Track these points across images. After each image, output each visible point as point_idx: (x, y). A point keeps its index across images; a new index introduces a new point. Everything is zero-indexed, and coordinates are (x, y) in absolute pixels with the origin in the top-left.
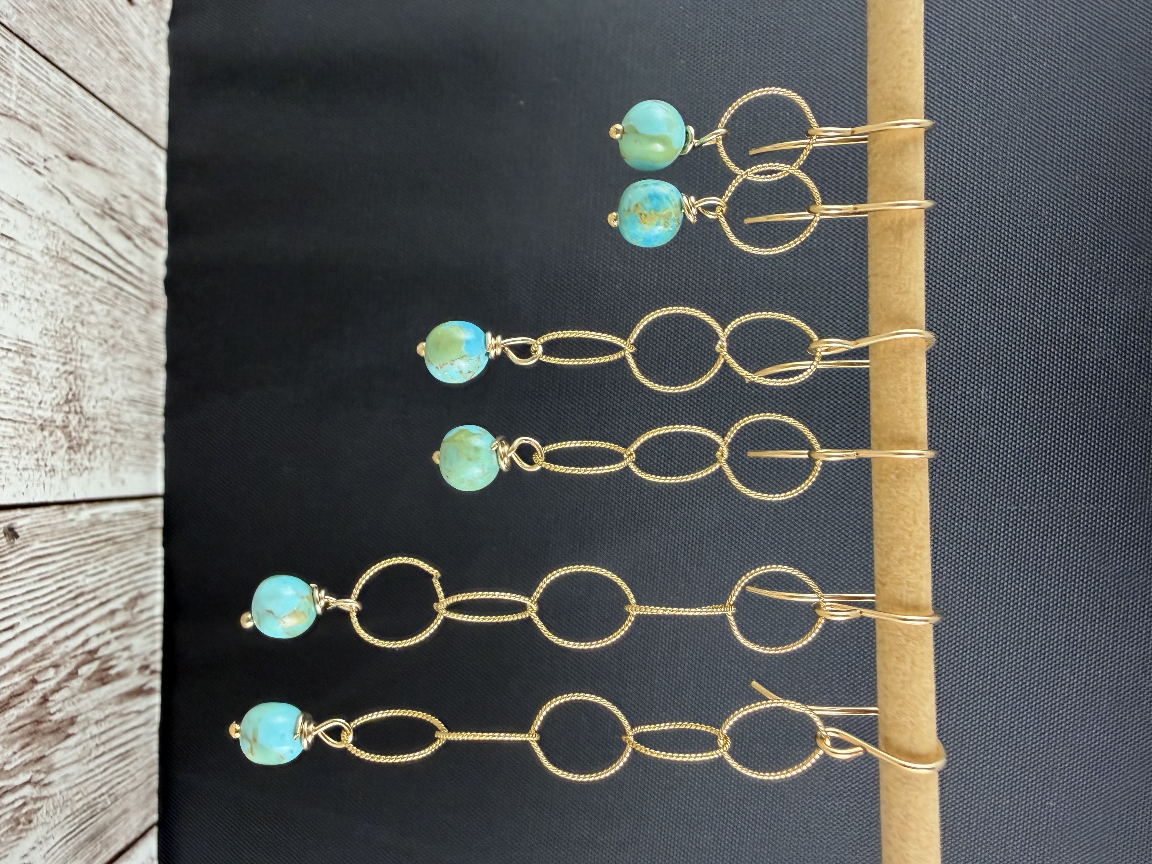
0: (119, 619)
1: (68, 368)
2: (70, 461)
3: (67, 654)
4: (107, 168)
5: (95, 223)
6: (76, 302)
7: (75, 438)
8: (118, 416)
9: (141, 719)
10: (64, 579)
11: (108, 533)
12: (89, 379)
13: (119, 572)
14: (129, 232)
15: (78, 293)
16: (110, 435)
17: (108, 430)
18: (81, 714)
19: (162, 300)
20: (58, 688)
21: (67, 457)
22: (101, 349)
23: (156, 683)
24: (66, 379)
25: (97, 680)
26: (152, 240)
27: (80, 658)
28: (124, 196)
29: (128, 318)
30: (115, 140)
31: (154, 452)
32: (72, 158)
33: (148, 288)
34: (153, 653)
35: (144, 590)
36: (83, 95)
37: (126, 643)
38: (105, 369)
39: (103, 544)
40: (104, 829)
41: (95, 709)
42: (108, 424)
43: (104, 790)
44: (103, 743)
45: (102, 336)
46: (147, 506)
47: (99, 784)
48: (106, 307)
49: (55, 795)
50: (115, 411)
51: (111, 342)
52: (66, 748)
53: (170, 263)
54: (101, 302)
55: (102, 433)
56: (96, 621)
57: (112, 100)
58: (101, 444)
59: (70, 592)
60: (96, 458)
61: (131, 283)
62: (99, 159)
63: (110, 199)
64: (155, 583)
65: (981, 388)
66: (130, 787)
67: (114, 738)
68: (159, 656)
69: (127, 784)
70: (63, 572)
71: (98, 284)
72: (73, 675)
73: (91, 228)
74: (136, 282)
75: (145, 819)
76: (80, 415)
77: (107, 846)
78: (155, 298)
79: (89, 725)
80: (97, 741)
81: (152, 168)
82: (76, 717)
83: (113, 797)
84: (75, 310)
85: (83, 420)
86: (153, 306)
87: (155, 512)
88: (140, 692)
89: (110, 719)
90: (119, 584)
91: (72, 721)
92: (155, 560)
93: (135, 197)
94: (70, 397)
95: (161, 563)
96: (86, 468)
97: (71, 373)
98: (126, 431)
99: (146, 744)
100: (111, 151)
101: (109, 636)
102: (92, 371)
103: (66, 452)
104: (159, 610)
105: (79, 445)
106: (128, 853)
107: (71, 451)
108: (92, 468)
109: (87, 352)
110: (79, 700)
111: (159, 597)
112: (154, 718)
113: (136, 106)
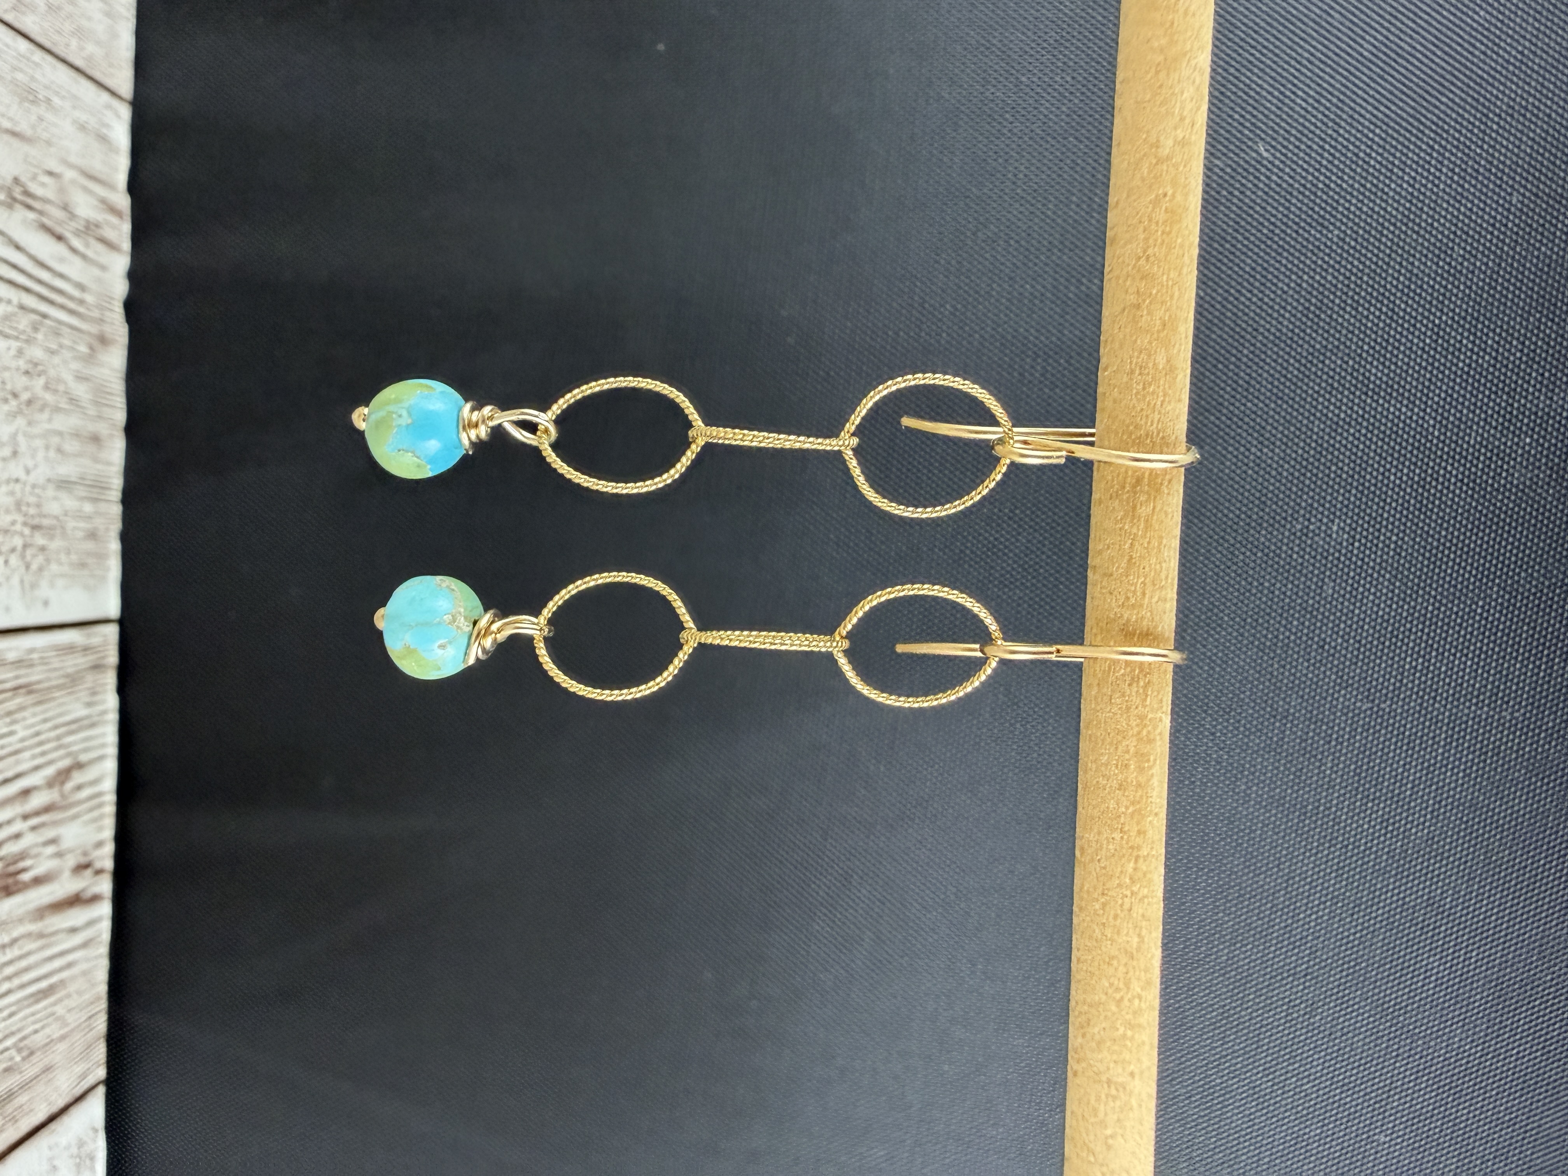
0: (37, 801)
4: (17, 129)
8: (38, 506)
9: (78, 939)
13: (38, 734)
14: (59, 230)
16: (22, 534)
17: (18, 527)
19: (119, 331)
23: (105, 886)
26: (103, 241)
28: (50, 173)
29: (56, 360)
30: (34, 86)
31: (101, 557)
33: (96, 314)
34: (99, 844)
35: (83, 758)
37: (50, 833)
38: (14, 436)
39: (9, 694)
40: (11, 1095)
42: (20, 519)
43: (9, 1042)
45: (9, 387)
46: (89, 636)
48: (15, 344)
50: (32, 500)
51: (25, 396)
53: (133, 275)
57: (30, 25)
61: (62, 307)
63: (23, 179)
64: (103, 746)
65: (1333, 521)
66: (56, 1035)
67: (27, 969)
68: (109, 849)
69: (54, 1030)
74: (71, 305)
75: (83, 1076)
77: (14, 1120)
78: (107, 329)
81: (104, 131)
83: (25, 1054)
86: (103, 340)
87: (105, 643)
88: (75, 901)
89: (20, 943)
90: (38, 750)
92: (104, 712)
93: (70, 174)
95: (113, 717)
98: (51, 528)
99: (84, 973)
100: (26, 104)
101: (19, 826)
104: (109, 784)
106: (53, 1126)
111: (109, 767)
112: (99, 935)
113: (73, 34)
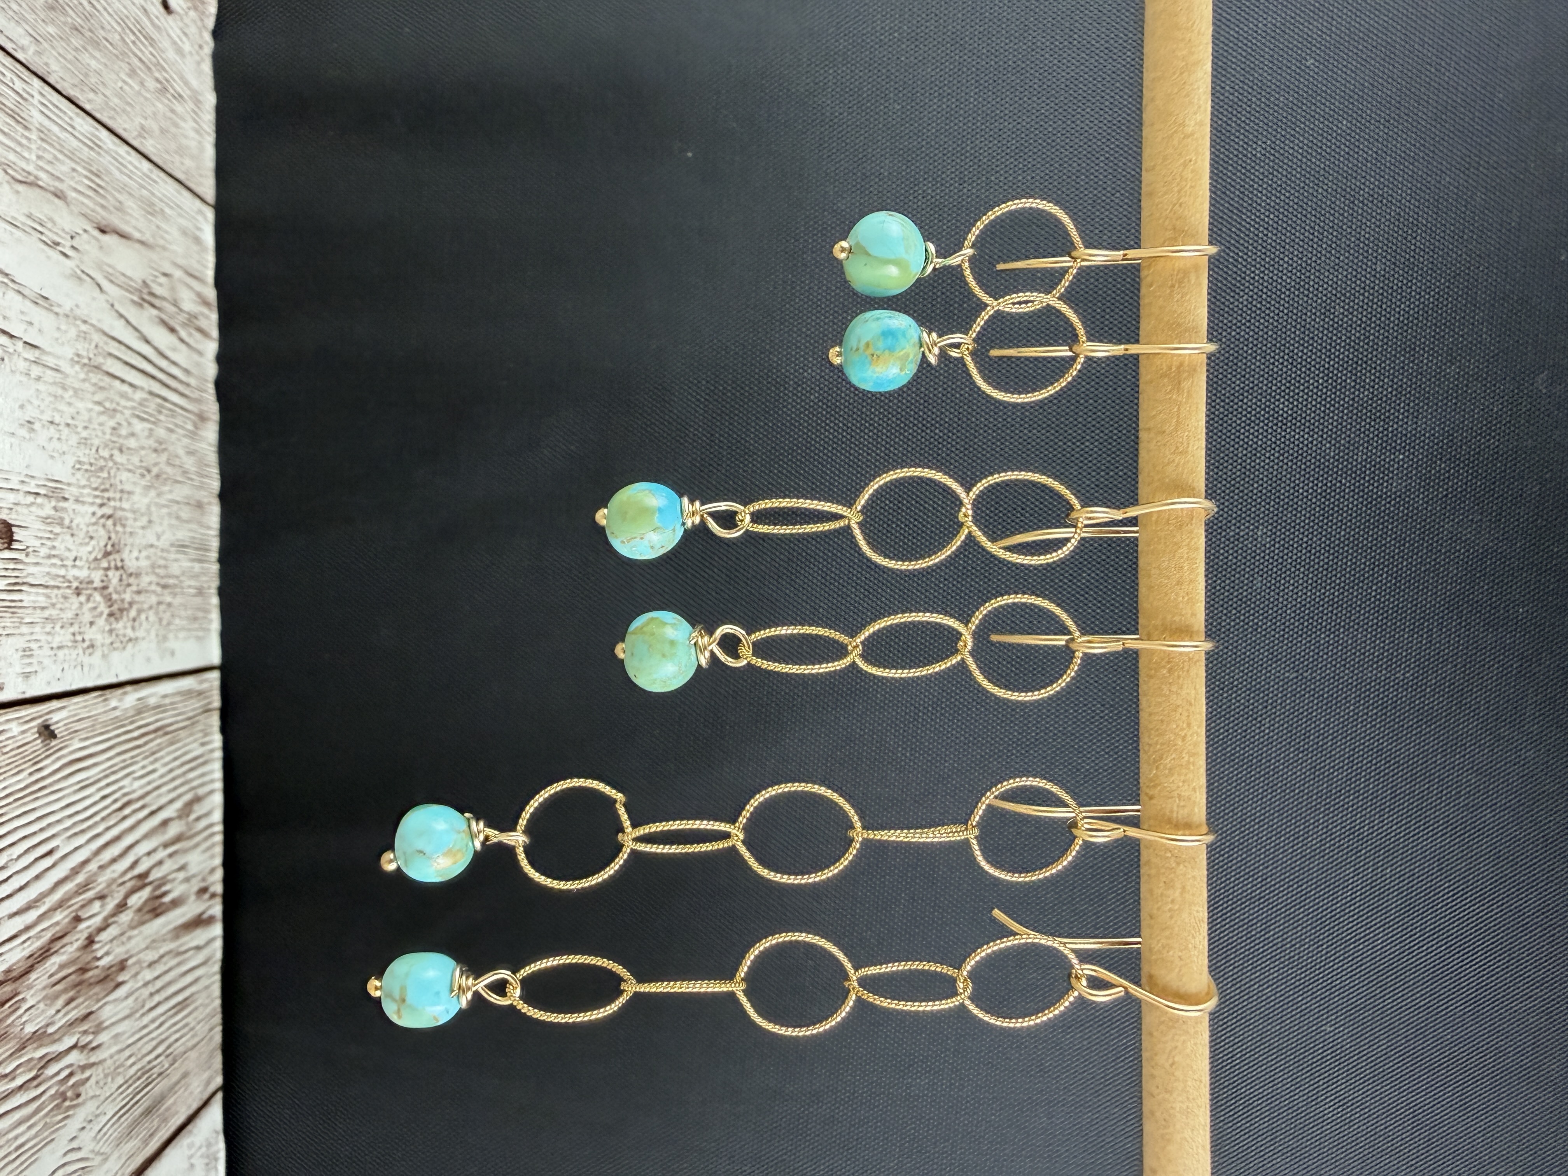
0: (173, 830)
1: (107, 511)
2: (111, 631)
3: (114, 880)
4: (144, 239)
5: (132, 313)
6: (112, 423)
7: (116, 601)
8: (165, 567)
9: (201, 957)
10: (108, 785)
11: (157, 721)
12: (130, 522)
13: (171, 771)
14: (172, 323)
15: (115, 410)
16: (156, 593)
17: (153, 587)
18: (131, 957)
19: (213, 409)
20: (105, 924)
21: (107, 628)
22: (143, 482)
23: (217, 909)
24: (104, 526)
25: (149, 911)
26: (200, 330)
27: (129, 885)
28: (165, 275)
29: (174, 437)
30: (153, 200)
31: (207, 611)
32: (103, 231)
33: (196, 395)
34: (213, 871)
35: (201, 791)
36: (114, 143)
37: (181, 860)
38: (148, 507)
39: (152, 736)
40: (162, 1098)
41: (147, 948)
42: (154, 578)
43: (160, 1050)
44: (158, 991)
45: (144, 464)
46: (201, 682)
47: (154, 1043)
48: (147, 426)
49: (105, 1060)
50: (162, 562)
51: (155, 470)
52: (115, 1000)
53: (221, 359)
54: (143, 419)
55: (147, 591)
56: (146, 836)
57: (148, 147)
58: (146, 606)
59: (115, 801)
60: (141, 625)
61: (175, 390)
62: (135, 228)
63: (148, 282)
64: (212, 781)
66: (190, 1044)
67: (170, 983)
68: (219, 874)
69: (187, 1041)
70: (106, 776)
71: (139, 395)
72: (122, 906)
73: (128, 322)
74: (181, 388)
75: (208, 1083)
76: (121, 572)
77: (165, 1120)
78: (204, 408)
79: (142, 969)
80: (151, 989)
81: (198, 233)
82: (126, 960)
83: (170, 1059)
84: (112, 434)
85: (124, 577)
86: (202, 418)
87: (211, 689)
88: (199, 922)
89: (165, 960)
90: (171, 786)
91: (122, 966)
92: (212, 751)
94: (109, 548)
95: (219, 754)
96: (130, 640)
97: (109, 517)
98: (175, 586)
99: (207, 987)
100: (149, 216)
101: (161, 854)
102: (134, 512)
103: (106, 620)
104: (218, 816)
105: (121, 610)
106: (189, 1127)
107: (112, 619)
108: (137, 639)
109: (127, 487)
110: (130, 938)
112: (215, 954)
113: (176, 152)
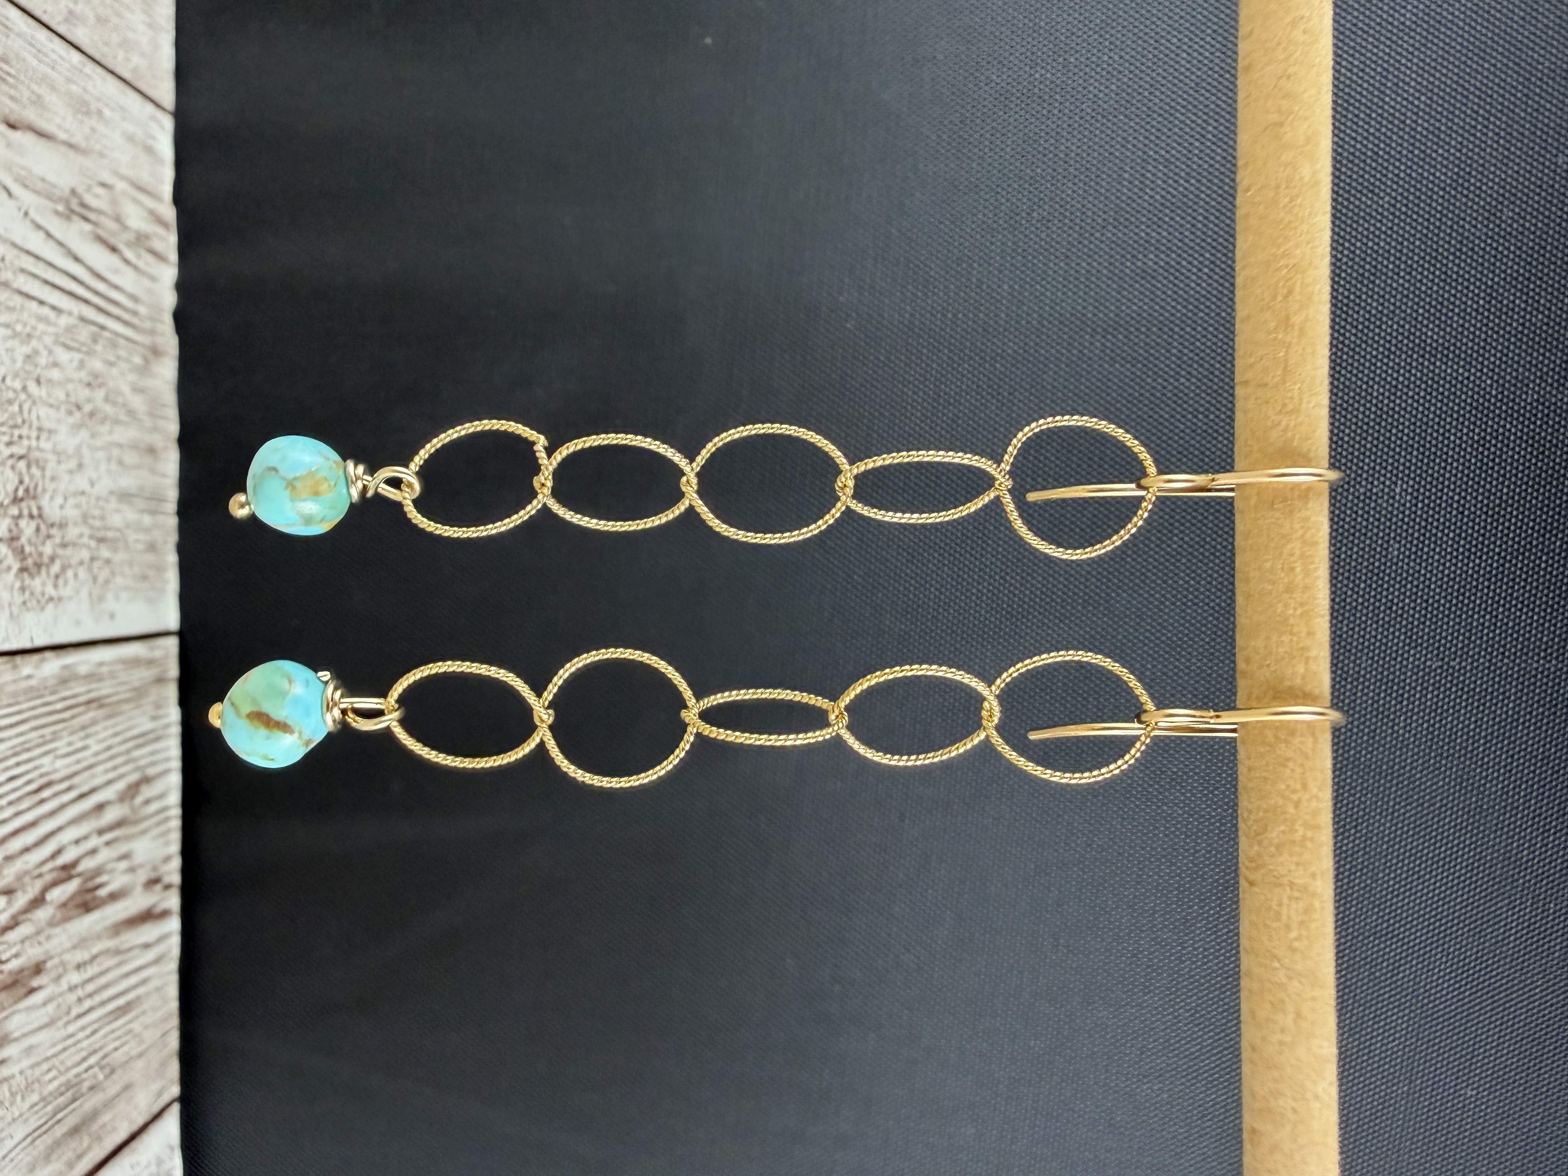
0: (111, 815)
1: (16, 450)
2: (23, 589)
3: (27, 873)
4: (74, 141)
5: (56, 227)
6: (26, 350)
7: (31, 554)
8: (103, 518)
9: (151, 955)
10: (18, 764)
11: (89, 691)
12: (51, 466)
13: (109, 748)
14: (113, 241)
15: (29, 336)
16: (89, 547)
17: (85, 540)
18: (51, 958)
19: (170, 342)
20: (12, 923)
21: (18, 585)
22: (71, 420)
23: (173, 901)
24: (13, 468)
25: (78, 906)
26: (153, 252)
27: (48, 878)
28: (103, 185)
29: (114, 371)
30: (87, 97)
31: (160, 569)
32: (12, 126)
33: (148, 325)
34: (167, 859)
35: (151, 771)
36: (29, 26)
37: (123, 848)
38: (78, 449)
39: (81, 709)
40: (95, 1114)
41: (74, 947)
42: (87, 531)
43: (92, 1060)
44: (90, 995)
45: (73, 399)
46: (152, 649)
47: (84, 1054)
48: (77, 356)
49: (13, 1077)
50: (97, 512)
51: (87, 408)
52: (29, 1009)
53: (181, 286)
54: (69, 348)
55: (74, 545)
56: (74, 822)
57: (80, 35)
58: (74, 561)
59: (29, 782)
60: (66, 583)
61: (118, 318)
62: (59, 127)
63: (80, 190)
64: (167, 760)
66: (134, 1053)
67: (106, 986)
68: (176, 863)
69: (131, 1048)
70: (16, 754)
71: (64, 321)
72: (38, 901)
73: (49, 235)
74: (126, 316)
75: (160, 1094)
76: (40, 521)
77: (99, 1139)
78: (159, 340)
79: (65, 971)
80: (80, 993)
81: (150, 142)
82: (44, 962)
83: (107, 1070)
84: (24, 363)
85: (43, 527)
86: (156, 352)
87: (166, 657)
88: (148, 916)
89: (99, 960)
90: (109, 765)
91: (38, 969)
92: (167, 726)
93: (121, 186)
94: (20, 493)
95: (176, 730)
96: (51, 599)
97: (21, 458)
98: (115, 541)
99: (158, 989)
100: (80, 116)
101: (95, 841)
102: (55, 452)
103: (16, 575)
104: (174, 798)
105: (38, 566)
106: (134, 1144)
107: (26, 575)
108: (60, 599)
109: (47, 424)
110: (48, 938)
111: (175, 780)
112: (170, 951)
113: (120, 45)
